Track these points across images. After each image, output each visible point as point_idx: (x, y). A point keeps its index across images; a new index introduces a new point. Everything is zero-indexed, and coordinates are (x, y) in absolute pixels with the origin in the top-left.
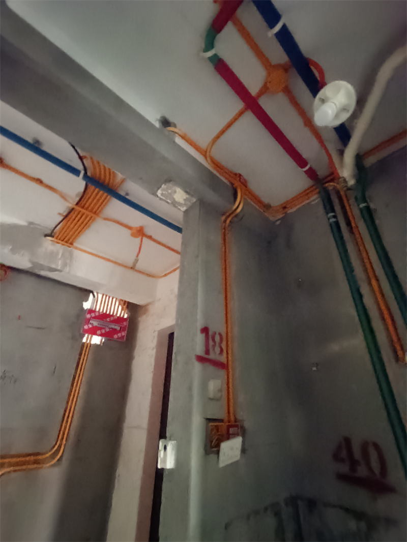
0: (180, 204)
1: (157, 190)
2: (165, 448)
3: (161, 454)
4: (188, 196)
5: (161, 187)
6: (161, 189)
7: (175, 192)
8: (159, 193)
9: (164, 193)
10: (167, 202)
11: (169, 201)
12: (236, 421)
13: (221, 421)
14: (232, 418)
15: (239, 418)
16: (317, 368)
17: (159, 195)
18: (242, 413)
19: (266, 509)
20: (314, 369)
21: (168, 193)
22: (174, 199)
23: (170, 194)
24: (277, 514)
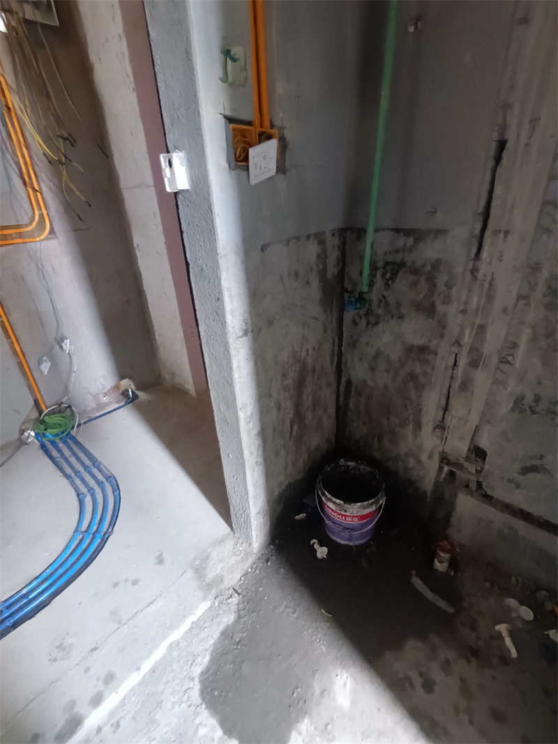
2: (170, 164)
3: (167, 171)
12: (272, 126)
13: (249, 123)
14: (267, 123)
15: (278, 123)
16: (416, 28)
18: (281, 114)
19: (309, 237)
20: (411, 29)
24: (322, 243)
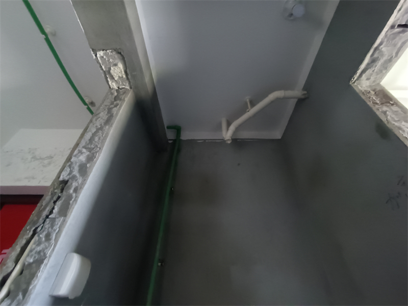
0: (112, 78)
1: (100, 50)
4: (124, 76)
5: (106, 51)
6: (105, 52)
7: (116, 65)
8: (100, 54)
9: (105, 57)
10: (101, 67)
11: (103, 67)
17: (98, 55)
21: (109, 60)
22: (110, 69)
23: (110, 62)
